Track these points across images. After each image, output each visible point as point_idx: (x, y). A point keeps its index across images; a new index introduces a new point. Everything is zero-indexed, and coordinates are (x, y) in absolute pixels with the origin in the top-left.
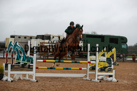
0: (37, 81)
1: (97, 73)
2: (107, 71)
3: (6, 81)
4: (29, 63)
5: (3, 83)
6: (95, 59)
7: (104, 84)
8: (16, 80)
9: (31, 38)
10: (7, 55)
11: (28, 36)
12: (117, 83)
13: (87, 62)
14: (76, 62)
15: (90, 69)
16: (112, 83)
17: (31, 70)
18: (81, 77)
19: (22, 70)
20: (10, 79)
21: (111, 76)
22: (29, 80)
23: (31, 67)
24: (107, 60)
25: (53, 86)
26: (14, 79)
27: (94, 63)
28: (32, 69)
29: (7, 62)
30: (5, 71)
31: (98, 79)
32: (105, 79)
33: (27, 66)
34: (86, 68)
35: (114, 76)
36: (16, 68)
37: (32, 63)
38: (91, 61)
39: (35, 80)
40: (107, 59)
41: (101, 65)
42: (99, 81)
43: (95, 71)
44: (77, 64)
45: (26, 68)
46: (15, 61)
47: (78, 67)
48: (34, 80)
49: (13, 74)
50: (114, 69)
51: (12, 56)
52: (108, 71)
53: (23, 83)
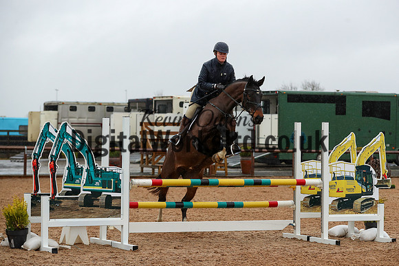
0: (135, 248)
1: (328, 217)
2: (359, 207)
3: (36, 250)
4: (107, 189)
5: (26, 257)
6: (320, 172)
7: (351, 249)
8: (69, 247)
9: (110, 109)
10: (36, 167)
11: (100, 104)
12: (393, 245)
13: (294, 181)
14: (257, 184)
15: (303, 204)
16: (378, 248)
17: (114, 212)
18: (276, 232)
19: (85, 215)
20: (47, 244)
21: (370, 225)
22: (108, 246)
23: (114, 203)
24: (357, 173)
25: (188, 262)
26: (62, 244)
27: (315, 185)
28: (117, 211)
29: (37, 190)
30: (32, 220)
31: (331, 236)
32: (352, 235)
33: (102, 199)
34: (290, 202)
35: (381, 225)
36: (65, 209)
37: (118, 190)
38: (306, 177)
39: (127, 244)
40: (359, 168)
41: (338, 191)
42: (333, 242)
43: (322, 211)
44: (262, 188)
45: (98, 206)
46: (63, 186)
47: (266, 200)
48: (125, 243)
49: (57, 228)
50: (381, 201)
51: (53, 169)
52: (362, 209)
53: (90, 256)
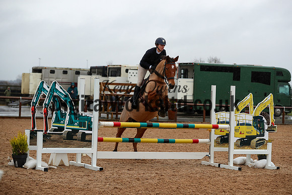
0: (101, 169)
1: (234, 151)
2: (255, 145)
3: (33, 169)
4: (82, 128)
5: (26, 174)
6: (228, 120)
7: (250, 174)
8: (56, 167)
9: (78, 73)
10: (34, 112)
11: (71, 69)
12: (278, 171)
13: (211, 125)
14: (186, 127)
15: (216, 142)
16: (268, 173)
17: (87, 144)
18: (196, 160)
19: (67, 145)
20: (41, 165)
21: (262, 157)
22: (82, 167)
23: (87, 138)
24: (254, 121)
25: (138, 180)
27: (225, 129)
28: (89, 143)
29: (34, 127)
30: (30, 148)
31: (235, 164)
32: (249, 163)
33: (79, 135)
34: (207, 140)
35: (269, 157)
36: (53, 141)
37: (90, 129)
38: (218, 123)
39: (96, 166)
40: (255, 118)
41: (241, 133)
42: (237, 168)
43: (229, 147)
44: (186, 130)
45: (76, 140)
46: (52, 125)
48: (94, 166)
50: (270, 141)
51: (46, 113)
52: (257, 146)
53: (70, 174)
